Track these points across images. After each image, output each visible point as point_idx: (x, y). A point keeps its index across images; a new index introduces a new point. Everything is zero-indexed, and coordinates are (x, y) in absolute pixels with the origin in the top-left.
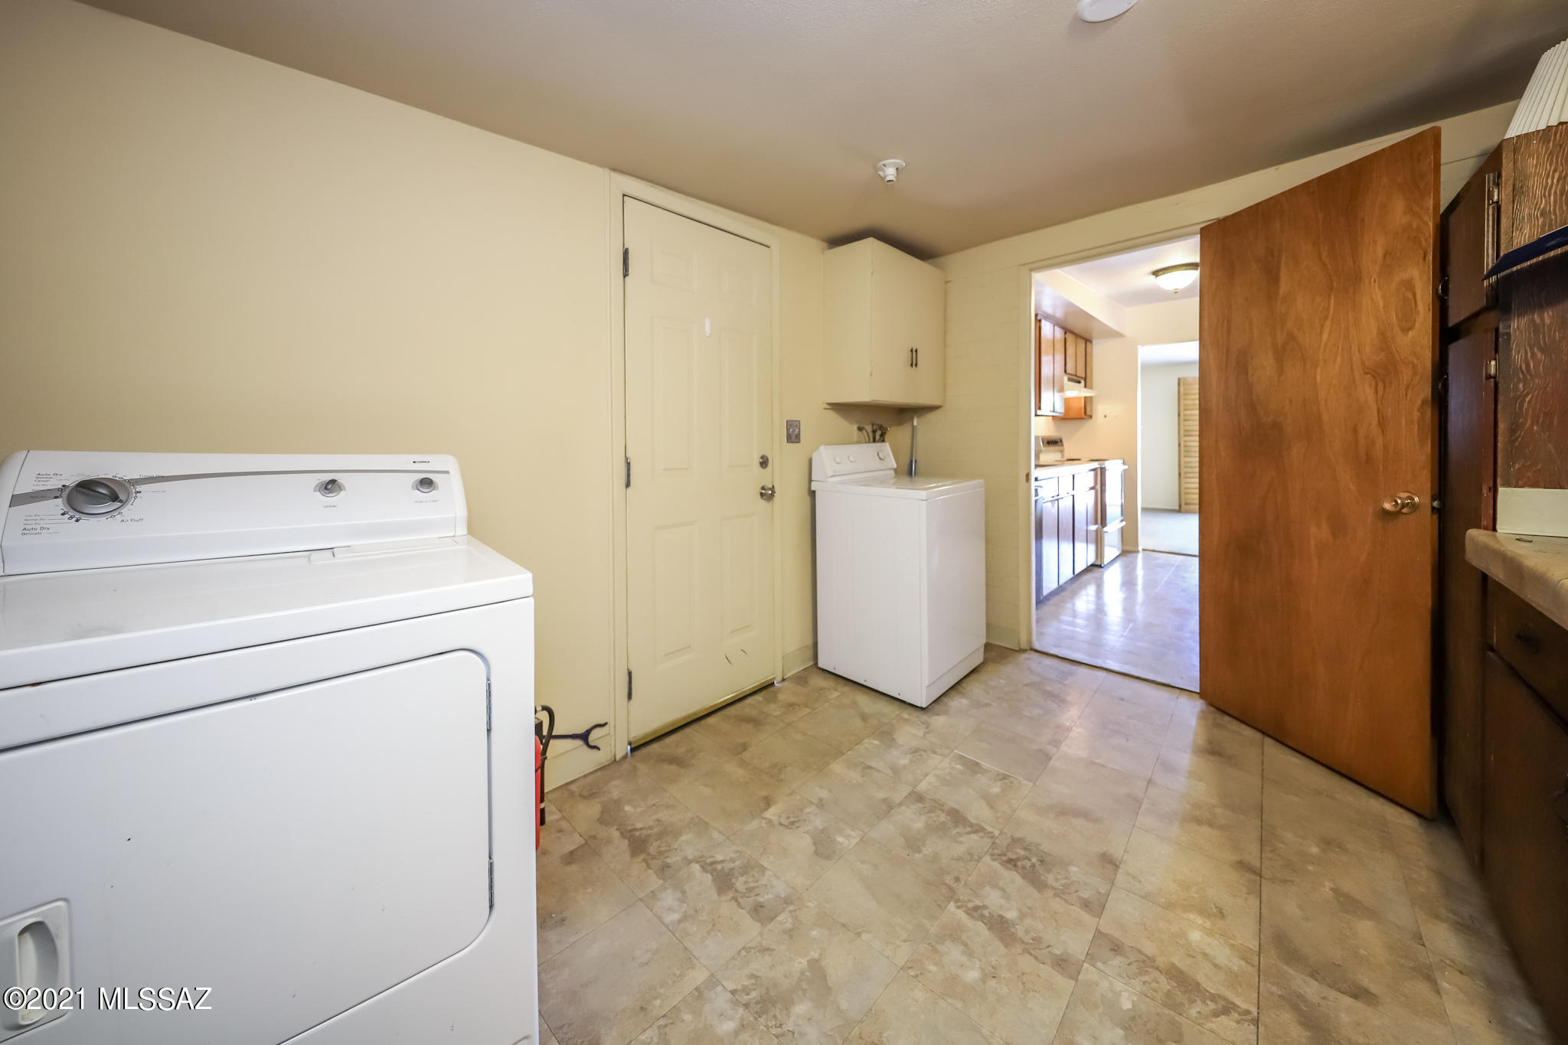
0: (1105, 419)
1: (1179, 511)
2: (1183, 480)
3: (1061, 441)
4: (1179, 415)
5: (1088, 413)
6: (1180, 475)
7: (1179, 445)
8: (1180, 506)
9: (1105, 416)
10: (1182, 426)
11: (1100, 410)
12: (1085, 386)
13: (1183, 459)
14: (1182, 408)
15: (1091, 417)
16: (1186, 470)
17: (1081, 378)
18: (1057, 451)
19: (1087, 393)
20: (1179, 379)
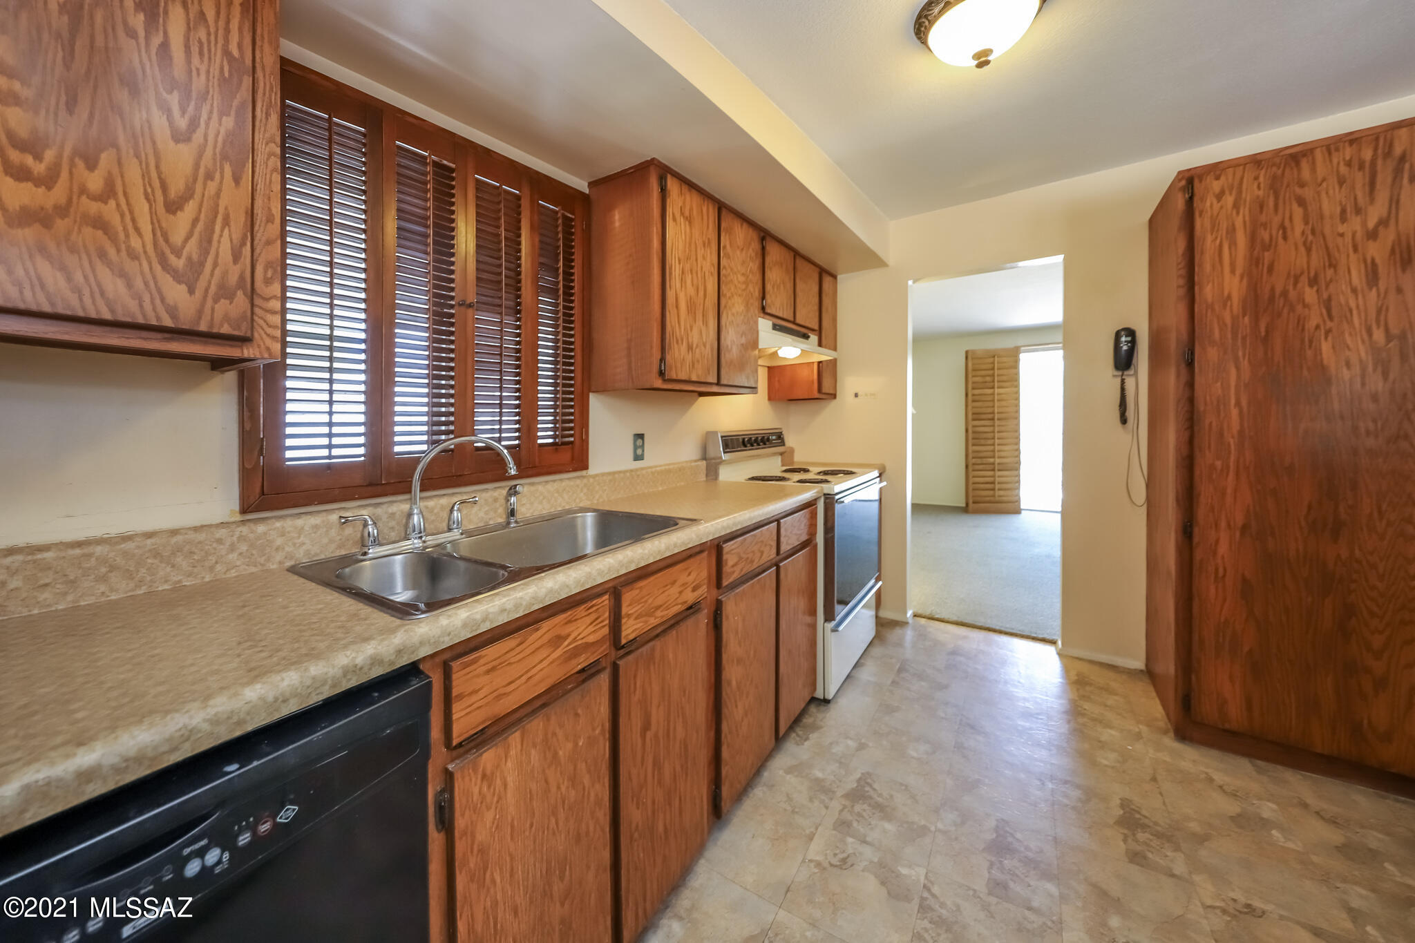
0: (856, 399)
1: (965, 510)
2: (972, 474)
3: (780, 436)
4: (967, 395)
5: (827, 387)
6: (967, 467)
7: (967, 431)
8: (967, 504)
9: (856, 395)
10: (970, 408)
11: (850, 383)
12: (820, 345)
13: (971, 448)
14: (970, 386)
15: (834, 396)
16: (974, 460)
17: (813, 330)
18: (775, 454)
19: (825, 355)
20: (967, 352)
